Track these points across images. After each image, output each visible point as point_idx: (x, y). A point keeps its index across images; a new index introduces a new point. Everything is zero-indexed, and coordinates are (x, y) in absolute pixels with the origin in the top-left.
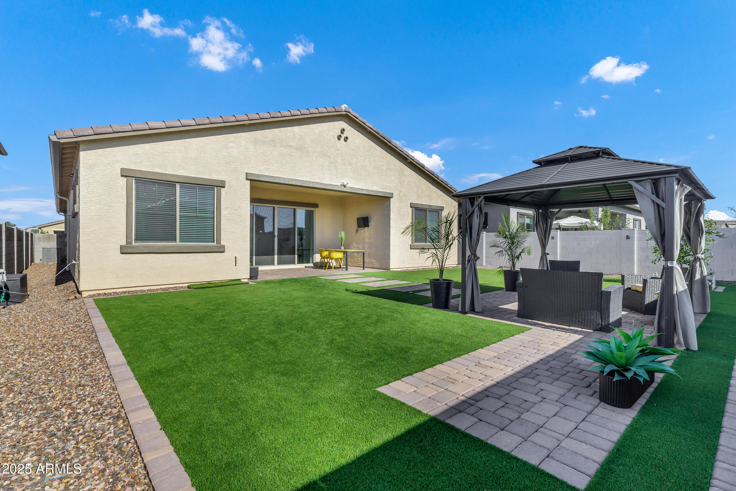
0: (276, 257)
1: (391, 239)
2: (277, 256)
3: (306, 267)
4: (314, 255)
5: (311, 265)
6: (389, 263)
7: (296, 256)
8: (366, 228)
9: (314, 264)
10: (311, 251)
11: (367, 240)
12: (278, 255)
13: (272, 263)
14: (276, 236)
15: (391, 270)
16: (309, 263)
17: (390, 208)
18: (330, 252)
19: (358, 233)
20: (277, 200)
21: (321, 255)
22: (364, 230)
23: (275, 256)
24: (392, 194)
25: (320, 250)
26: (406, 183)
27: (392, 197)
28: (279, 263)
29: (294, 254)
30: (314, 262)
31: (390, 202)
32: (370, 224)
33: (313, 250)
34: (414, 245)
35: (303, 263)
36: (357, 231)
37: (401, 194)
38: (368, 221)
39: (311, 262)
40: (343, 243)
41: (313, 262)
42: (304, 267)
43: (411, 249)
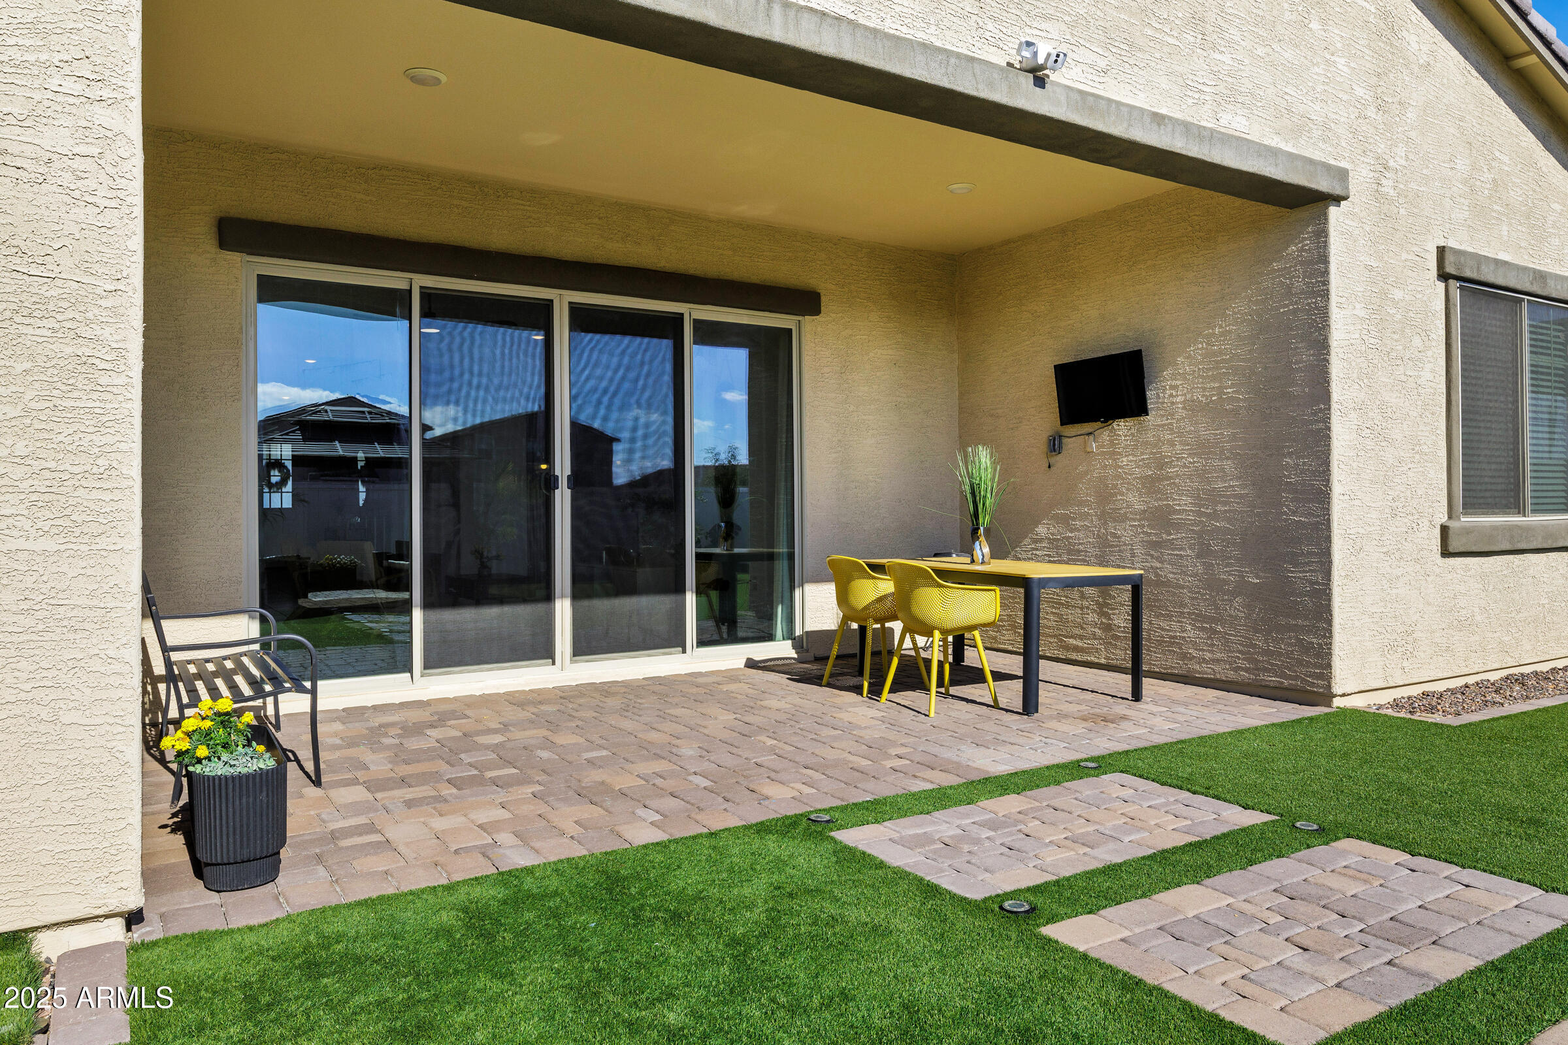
0: (563, 610)
1: (1337, 489)
2: (567, 603)
3: (751, 664)
4: (798, 593)
5: (782, 649)
6: (1322, 657)
7: (691, 599)
8: (1122, 427)
9: (798, 644)
10: (781, 567)
11: (1134, 500)
12: (576, 596)
13: (543, 650)
14: (563, 482)
15: (1337, 702)
16: (770, 637)
17: (1326, 272)
18: (909, 582)
19: (1060, 460)
20: (569, 258)
21: (843, 598)
22: (1105, 435)
23: (558, 604)
24: (1343, 175)
25: (832, 563)
26: (1411, 115)
27: (1338, 199)
28: (584, 647)
29: (680, 589)
30: (798, 632)
31: (1322, 234)
32: (1150, 394)
33: (791, 557)
34: (1467, 531)
35: (733, 638)
36: (1055, 445)
37: (1388, 187)
38: (1143, 377)
39: (779, 633)
40: (985, 520)
41: (790, 635)
42: (741, 663)
43: (1446, 553)
